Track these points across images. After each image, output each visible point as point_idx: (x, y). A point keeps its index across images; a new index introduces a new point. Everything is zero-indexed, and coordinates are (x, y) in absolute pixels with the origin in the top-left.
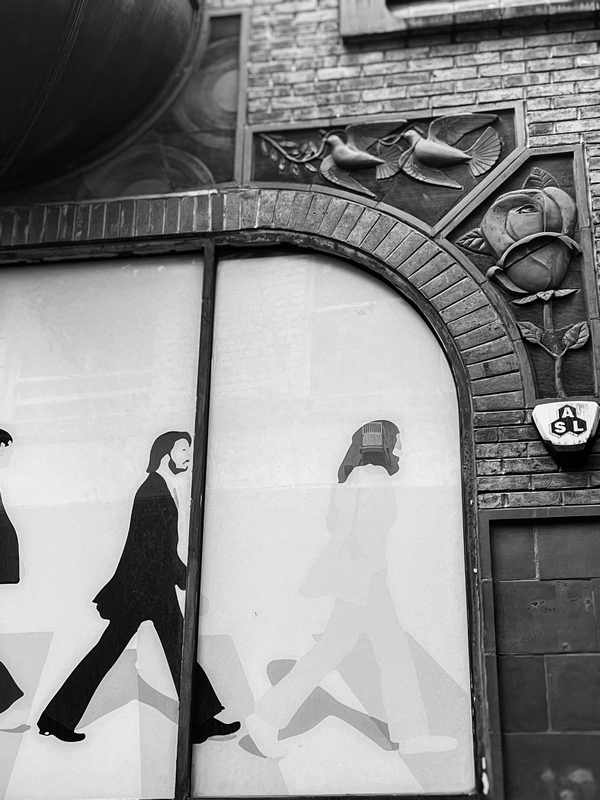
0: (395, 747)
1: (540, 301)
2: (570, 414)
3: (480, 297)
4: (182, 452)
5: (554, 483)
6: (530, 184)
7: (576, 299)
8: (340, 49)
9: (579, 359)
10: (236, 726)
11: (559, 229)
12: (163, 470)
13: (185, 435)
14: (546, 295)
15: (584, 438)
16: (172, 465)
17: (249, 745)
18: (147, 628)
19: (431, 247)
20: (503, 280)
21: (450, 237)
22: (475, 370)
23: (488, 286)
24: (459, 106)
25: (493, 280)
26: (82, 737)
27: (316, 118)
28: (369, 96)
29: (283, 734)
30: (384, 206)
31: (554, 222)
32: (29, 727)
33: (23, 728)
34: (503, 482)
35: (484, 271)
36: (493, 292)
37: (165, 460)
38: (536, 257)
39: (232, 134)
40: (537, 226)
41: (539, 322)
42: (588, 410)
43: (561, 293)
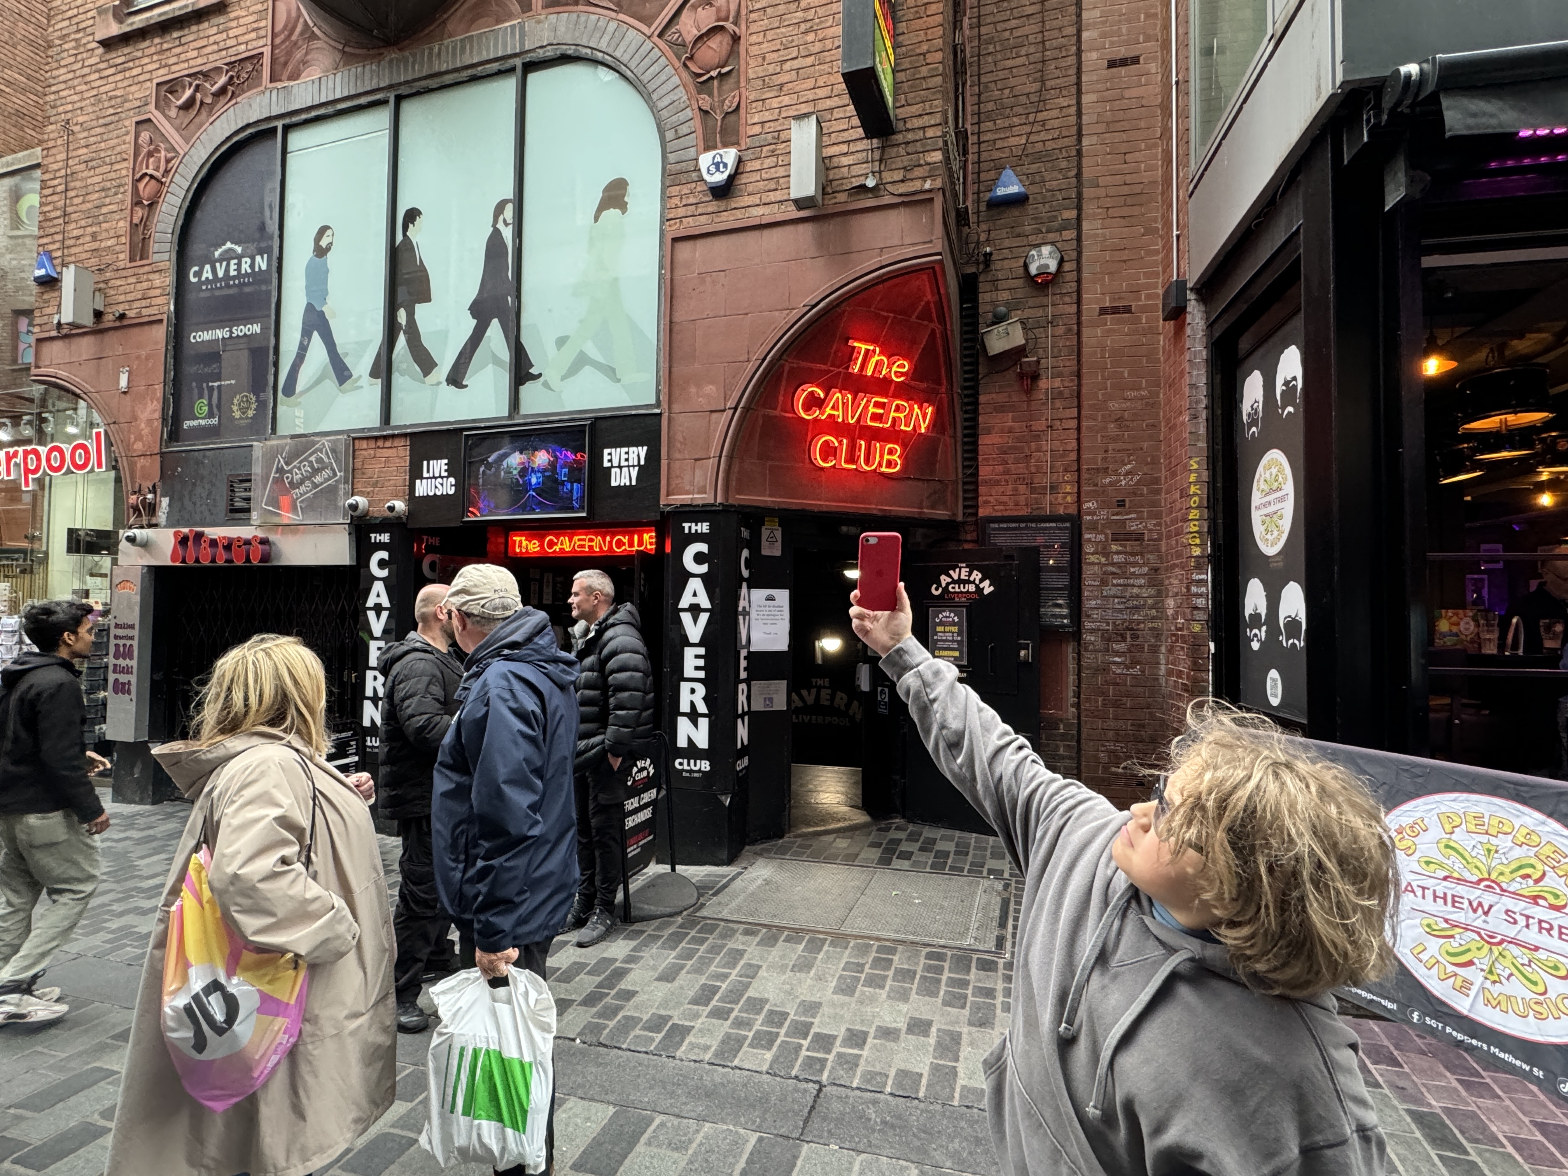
0: (619, 381)
1: (712, 78)
2: (717, 159)
3: (676, 80)
4: (509, 212)
5: (710, 210)
7: (734, 74)
9: (732, 118)
10: (540, 375)
11: (726, 19)
12: (500, 226)
14: (714, 73)
15: (725, 176)
17: (546, 385)
18: (495, 322)
19: (649, 45)
20: (689, 64)
21: (660, 36)
22: (670, 135)
23: (681, 70)
29: (563, 378)
30: (621, 16)
31: (723, 14)
33: (439, 383)
34: (681, 212)
35: (679, 59)
36: (685, 75)
37: (501, 218)
38: (709, 43)
40: (714, 18)
41: (710, 95)
42: (730, 155)
43: (725, 70)
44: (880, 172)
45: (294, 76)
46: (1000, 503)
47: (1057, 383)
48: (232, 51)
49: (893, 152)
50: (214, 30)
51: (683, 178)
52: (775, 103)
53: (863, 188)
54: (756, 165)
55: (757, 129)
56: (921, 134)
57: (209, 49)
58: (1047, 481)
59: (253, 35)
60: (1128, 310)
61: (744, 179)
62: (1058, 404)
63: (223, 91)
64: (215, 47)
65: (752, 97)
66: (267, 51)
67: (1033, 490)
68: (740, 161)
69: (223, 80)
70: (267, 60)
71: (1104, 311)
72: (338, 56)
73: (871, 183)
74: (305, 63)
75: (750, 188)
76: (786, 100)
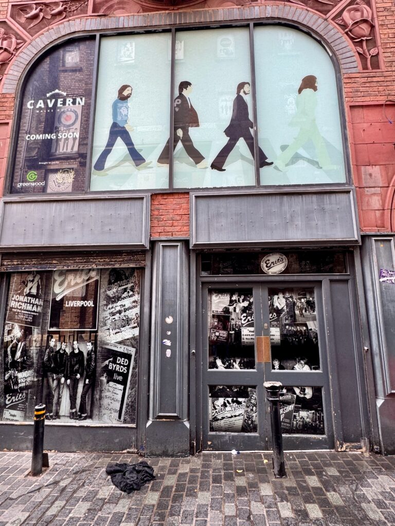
6: (357, 4)
13: (248, 83)
16: (244, 92)
25: (347, 33)
26: (225, 170)
32: (207, 168)
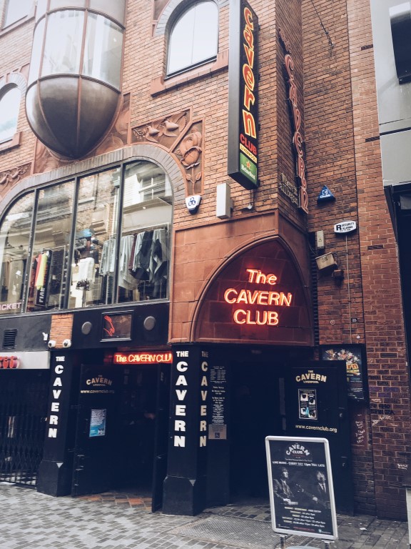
1: (191, 168)
2: (192, 199)
3: (178, 169)
5: (190, 219)
7: (200, 165)
8: (151, 98)
9: (198, 183)
11: (197, 145)
14: (192, 166)
15: (195, 206)
19: (169, 155)
21: (173, 152)
22: (175, 190)
24: (177, 111)
27: (145, 121)
28: (157, 112)
30: (160, 145)
31: (196, 143)
34: (179, 220)
35: (180, 161)
36: (181, 166)
38: (190, 154)
39: (127, 130)
40: (192, 145)
41: (191, 174)
42: (197, 198)
43: (196, 164)
44: (254, 202)
45: (41, 171)
46: (329, 338)
47: (352, 281)
48: (21, 162)
49: (259, 194)
50: (15, 155)
51: (180, 207)
52: (214, 176)
53: (247, 209)
54: (207, 201)
55: (207, 187)
56: (269, 187)
57: (13, 162)
58: (349, 327)
59: (29, 156)
60: (381, 247)
61: (202, 207)
62: (353, 290)
63: (16, 177)
64: (15, 161)
65: (206, 174)
66: (33, 162)
67: (344, 332)
68: (201, 199)
69: (17, 173)
70: (32, 166)
71: (369, 248)
72: (57, 163)
73: (250, 207)
74: (46, 166)
75: (205, 210)
76: (218, 175)
